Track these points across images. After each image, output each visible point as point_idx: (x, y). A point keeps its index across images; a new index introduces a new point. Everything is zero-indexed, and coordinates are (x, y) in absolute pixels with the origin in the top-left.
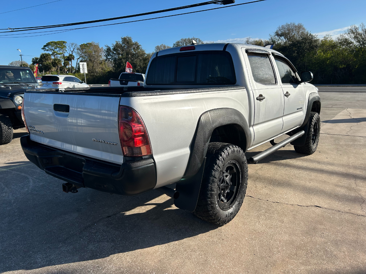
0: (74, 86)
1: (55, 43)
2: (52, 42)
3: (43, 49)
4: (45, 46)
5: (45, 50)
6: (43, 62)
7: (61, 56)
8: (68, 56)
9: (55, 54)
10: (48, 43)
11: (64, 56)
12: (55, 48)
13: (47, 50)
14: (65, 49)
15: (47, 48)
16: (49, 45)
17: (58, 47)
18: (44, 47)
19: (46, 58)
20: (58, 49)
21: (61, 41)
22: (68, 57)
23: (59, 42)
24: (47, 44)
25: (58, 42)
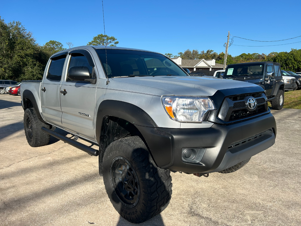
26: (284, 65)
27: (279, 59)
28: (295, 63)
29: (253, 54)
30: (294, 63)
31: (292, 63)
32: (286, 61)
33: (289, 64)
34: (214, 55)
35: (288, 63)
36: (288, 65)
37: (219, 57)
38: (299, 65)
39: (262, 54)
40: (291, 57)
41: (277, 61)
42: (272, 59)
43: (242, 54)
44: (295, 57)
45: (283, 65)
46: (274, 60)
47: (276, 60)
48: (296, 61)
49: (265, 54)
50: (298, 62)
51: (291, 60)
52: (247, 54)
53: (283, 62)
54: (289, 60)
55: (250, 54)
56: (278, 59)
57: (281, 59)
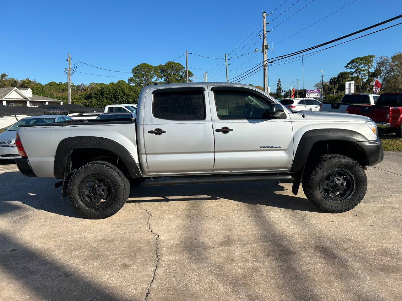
0: (311, 108)
1: (361, 59)
2: (357, 59)
3: (346, 67)
4: (349, 64)
5: (348, 68)
6: (340, 81)
7: (365, 73)
8: (374, 71)
9: (359, 71)
10: (353, 60)
11: (369, 72)
12: (359, 65)
13: (350, 68)
14: (372, 64)
15: (350, 66)
16: (353, 62)
17: (363, 63)
18: (347, 65)
19: (344, 77)
20: (362, 65)
21: (368, 56)
22: (373, 73)
23: (366, 57)
24: (351, 61)
25: (364, 57)
26: (113, 99)
27: (107, 91)
28: (125, 96)
29: (65, 83)
30: (123, 96)
31: (121, 96)
32: (115, 94)
33: (119, 97)
34: (14, 82)
35: (117, 96)
36: (117, 99)
37: (23, 85)
38: (129, 99)
39: (82, 84)
40: (119, 90)
41: (105, 94)
42: (99, 91)
43: (51, 82)
44: (123, 90)
45: (111, 99)
46: (101, 92)
47: (104, 92)
48: (125, 94)
49: (85, 84)
50: (127, 96)
51: (119, 93)
52: (58, 83)
53: (112, 96)
54: (118, 93)
55: (61, 83)
56: (105, 91)
57: (109, 91)
